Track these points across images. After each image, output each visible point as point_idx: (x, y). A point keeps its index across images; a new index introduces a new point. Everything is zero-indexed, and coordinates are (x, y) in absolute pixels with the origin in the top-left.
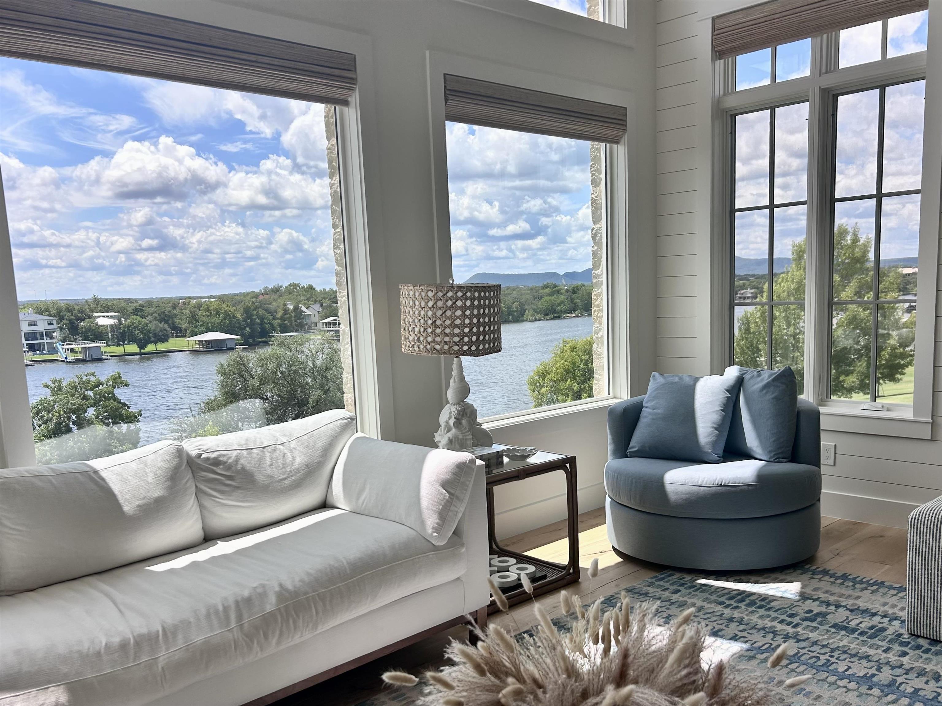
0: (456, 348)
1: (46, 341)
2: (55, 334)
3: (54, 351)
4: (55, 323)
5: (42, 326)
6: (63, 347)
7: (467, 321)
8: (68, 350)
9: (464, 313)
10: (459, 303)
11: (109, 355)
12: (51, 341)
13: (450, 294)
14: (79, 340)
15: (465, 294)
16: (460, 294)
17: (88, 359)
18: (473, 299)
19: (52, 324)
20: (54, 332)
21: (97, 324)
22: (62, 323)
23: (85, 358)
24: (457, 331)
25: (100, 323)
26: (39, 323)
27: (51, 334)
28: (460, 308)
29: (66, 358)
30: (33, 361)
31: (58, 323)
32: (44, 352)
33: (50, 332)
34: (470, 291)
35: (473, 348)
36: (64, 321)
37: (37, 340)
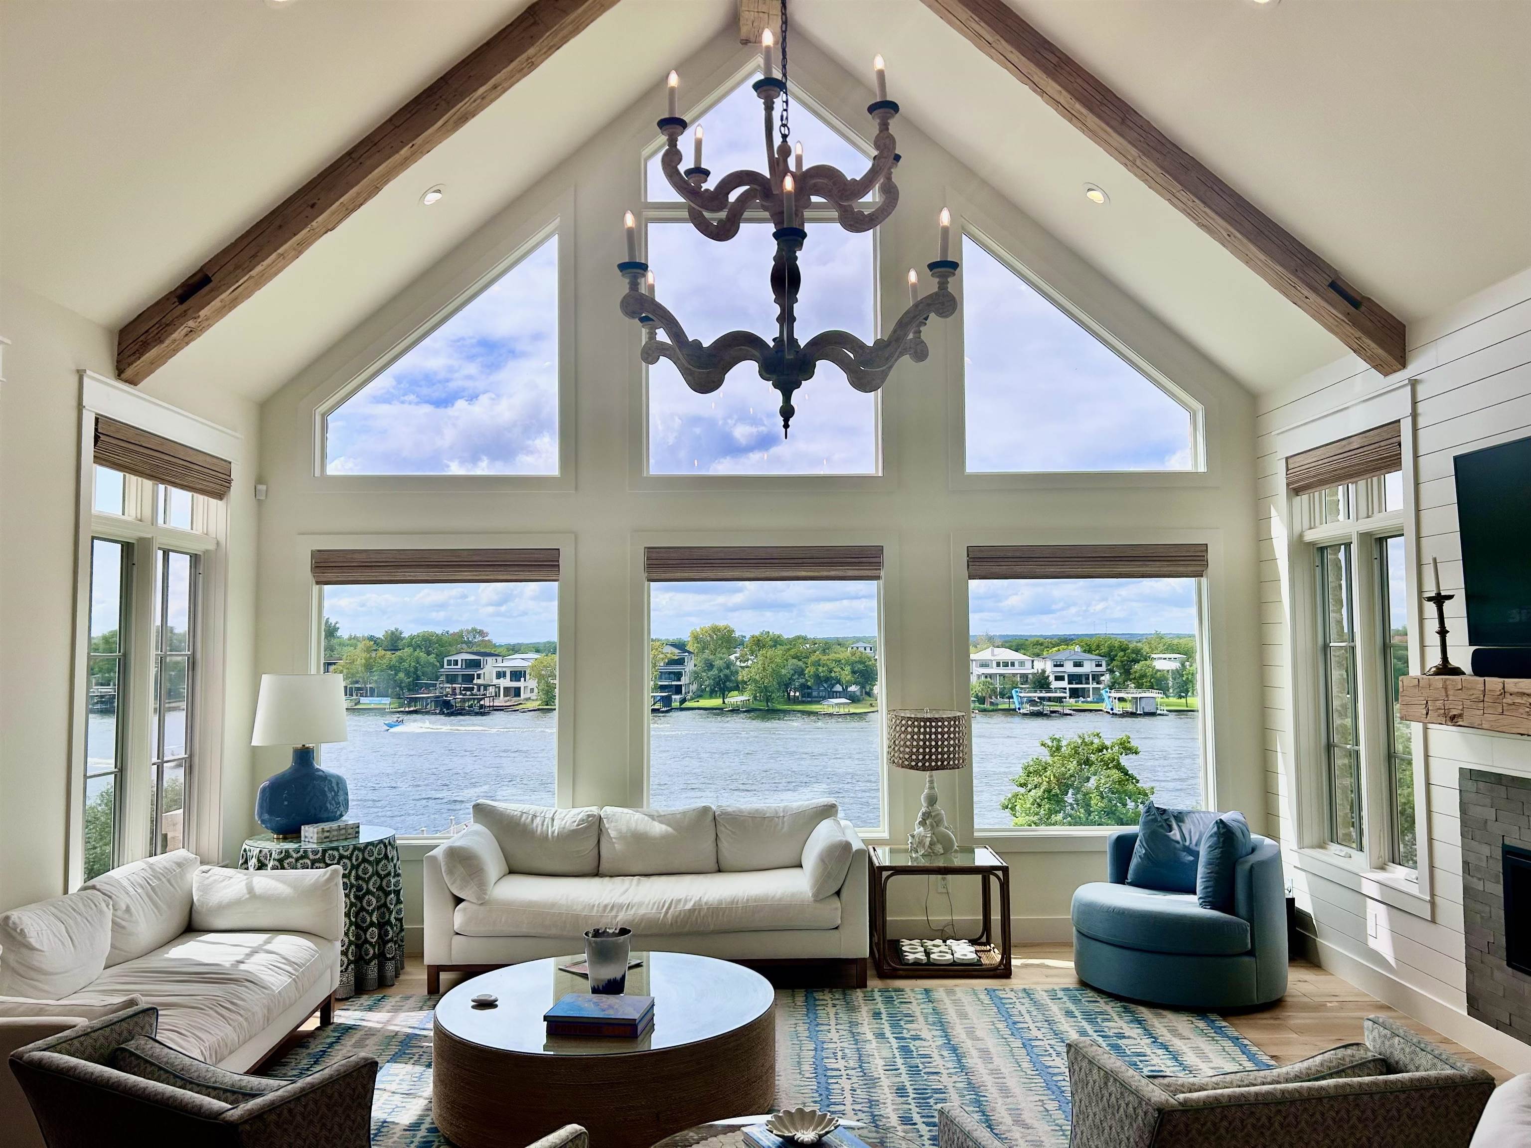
0: (906, 763)
1: (1092, 685)
2: (1102, 678)
3: (1101, 700)
4: (1104, 664)
5: (1088, 668)
6: (1110, 695)
7: (915, 743)
8: (1115, 698)
9: (912, 737)
10: (909, 729)
11: (1166, 708)
12: (1098, 686)
13: (904, 722)
14: (1131, 688)
15: (913, 723)
16: (910, 723)
17: (1138, 712)
18: (919, 727)
19: (1101, 666)
20: (1103, 675)
21: (1154, 668)
22: (1112, 665)
23: (1135, 711)
24: (907, 750)
25: (1157, 667)
26: (1086, 663)
27: (1098, 678)
28: (910, 733)
29: (1112, 709)
30: (1074, 710)
31: (1108, 665)
32: (1089, 699)
33: (1098, 675)
34: (917, 721)
35: (920, 764)
36: (1115, 663)
37: (1082, 684)
